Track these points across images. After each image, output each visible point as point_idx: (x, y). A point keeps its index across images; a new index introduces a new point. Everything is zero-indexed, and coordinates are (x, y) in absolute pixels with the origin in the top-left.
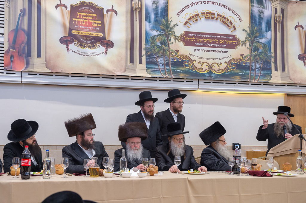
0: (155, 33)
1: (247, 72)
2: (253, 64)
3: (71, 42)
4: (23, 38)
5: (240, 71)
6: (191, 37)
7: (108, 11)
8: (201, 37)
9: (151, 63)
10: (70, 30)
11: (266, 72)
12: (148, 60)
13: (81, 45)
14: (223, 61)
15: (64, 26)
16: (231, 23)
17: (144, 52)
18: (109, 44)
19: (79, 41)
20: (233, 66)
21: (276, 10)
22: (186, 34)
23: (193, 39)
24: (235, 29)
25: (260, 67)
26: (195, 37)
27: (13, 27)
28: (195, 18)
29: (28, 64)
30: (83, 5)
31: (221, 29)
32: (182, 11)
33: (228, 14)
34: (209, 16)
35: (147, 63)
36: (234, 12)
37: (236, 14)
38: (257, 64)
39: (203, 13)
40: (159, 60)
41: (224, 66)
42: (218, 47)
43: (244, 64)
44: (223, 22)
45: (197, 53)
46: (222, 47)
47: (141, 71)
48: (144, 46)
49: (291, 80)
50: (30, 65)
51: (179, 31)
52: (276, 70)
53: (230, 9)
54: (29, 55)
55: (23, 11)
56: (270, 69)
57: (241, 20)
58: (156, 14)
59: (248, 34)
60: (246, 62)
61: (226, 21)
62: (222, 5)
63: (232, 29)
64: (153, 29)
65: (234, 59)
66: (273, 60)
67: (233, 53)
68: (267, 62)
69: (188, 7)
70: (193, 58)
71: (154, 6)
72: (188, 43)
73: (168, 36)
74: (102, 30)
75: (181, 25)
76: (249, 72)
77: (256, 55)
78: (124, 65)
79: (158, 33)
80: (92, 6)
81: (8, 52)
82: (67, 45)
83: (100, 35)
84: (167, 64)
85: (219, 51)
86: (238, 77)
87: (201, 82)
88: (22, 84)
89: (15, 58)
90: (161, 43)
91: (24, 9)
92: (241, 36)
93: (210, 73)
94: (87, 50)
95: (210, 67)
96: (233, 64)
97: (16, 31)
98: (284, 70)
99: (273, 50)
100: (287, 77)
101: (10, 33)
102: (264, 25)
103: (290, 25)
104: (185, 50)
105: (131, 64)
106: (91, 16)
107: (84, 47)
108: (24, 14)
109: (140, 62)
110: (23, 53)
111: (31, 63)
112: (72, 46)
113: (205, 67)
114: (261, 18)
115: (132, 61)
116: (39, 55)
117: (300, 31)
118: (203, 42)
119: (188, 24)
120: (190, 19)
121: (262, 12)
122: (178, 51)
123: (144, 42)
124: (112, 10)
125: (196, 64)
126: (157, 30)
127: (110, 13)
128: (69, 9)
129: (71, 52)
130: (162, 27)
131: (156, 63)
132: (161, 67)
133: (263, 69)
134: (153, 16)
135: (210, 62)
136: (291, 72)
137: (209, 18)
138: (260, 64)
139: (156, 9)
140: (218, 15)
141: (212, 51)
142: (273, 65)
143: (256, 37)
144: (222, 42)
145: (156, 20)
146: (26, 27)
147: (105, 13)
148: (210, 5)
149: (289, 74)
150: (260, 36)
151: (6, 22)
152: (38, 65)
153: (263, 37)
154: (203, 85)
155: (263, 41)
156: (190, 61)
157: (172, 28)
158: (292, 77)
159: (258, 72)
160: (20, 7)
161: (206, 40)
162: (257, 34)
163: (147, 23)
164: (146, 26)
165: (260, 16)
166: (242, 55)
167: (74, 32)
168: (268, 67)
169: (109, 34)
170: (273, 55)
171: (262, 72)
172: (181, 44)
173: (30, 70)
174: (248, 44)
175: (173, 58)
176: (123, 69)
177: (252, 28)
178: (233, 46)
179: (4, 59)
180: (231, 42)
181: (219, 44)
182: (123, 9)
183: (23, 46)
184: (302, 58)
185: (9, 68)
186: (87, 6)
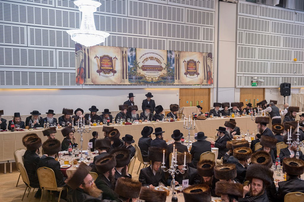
0: (132, 66)
2: (168, 77)
3: (101, 72)
4: (83, 71)
5: (163, 80)
6: (145, 67)
9: (130, 78)
10: (101, 67)
12: (129, 77)
13: (105, 73)
14: (157, 76)
15: (98, 66)
16: (160, 61)
17: (128, 74)
18: (115, 72)
19: (104, 71)
21: (176, 55)
22: (143, 66)
23: (146, 68)
24: (161, 63)
26: (146, 67)
27: (79, 67)
28: (146, 59)
29: (85, 81)
30: (104, 56)
31: (156, 64)
32: (141, 57)
33: (159, 57)
34: (152, 58)
35: (129, 79)
36: (161, 56)
37: (162, 57)
39: (149, 58)
40: (133, 77)
41: (157, 78)
42: (155, 71)
43: (164, 77)
44: (157, 60)
45: (147, 74)
46: (156, 71)
47: (127, 82)
48: (127, 72)
49: (182, 83)
51: (140, 65)
52: (176, 79)
53: (159, 55)
54: (85, 77)
55: (82, 60)
56: (174, 79)
57: (163, 60)
58: (132, 59)
59: (166, 65)
60: (166, 76)
61: (158, 61)
62: (156, 54)
63: (160, 63)
64: (131, 65)
65: (161, 76)
66: (175, 75)
67: (161, 73)
68: (173, 76)
69: (144, 55)
71: (131, 56)
72: (144, 70)
73: (136, 67)
74: (112, 66)
75: (141, 62)
76: (166, 80)
77: (169, 74)
78: (120, 80)
79: (133, 66)
80: (108, 56)
81: (77, 77)
82: (99, 73)
83: (111, 68)
84: (136, 79)
85: (156, 73)
86: (162, 83)
88: (83, 89)
89: (80, 79)
90: (134, 70)
91: (83, 59)
92: (164, 66)
93: (152, 81)
94: (107, 75)
95: (152, 79)
96: (160, 78)
97: (80, 68)
98: (179, 79)
99: (175, 71)
100: (180, 82)
101: (78, 69)
102: (172, 61)
103: (181, 61)
104: (143, 73)
105: (123, 80)
106: (107, 61)
107: (106, 74)
108: (83, 61)
109: (126, 78)
110: (83, 77)
111: (86, 81)
112: (101, 73)
113: (150, 79)
114: (171, 58)
115: (123, 78)
116: (89, 78)
117: (185, 63)
118: (149, 69)
119: (144, 62)
120: (144, 60)
121: (171, 56)
122: (140, 73)
123: (127, 70)
125: (147, 78)
126: (132, 65)
127: (115, 59)
128: (99, 58)
129: (101, 76)
130: (134, 64)
131: (132, 78)
132: (134, 80)
133: (172, 79)
134: (131, 60)
135: (152, 77)
136: (182, 80)
138: (170, 77)
140: (155, 58)
141: (153, 73)
142: (175, 77)
143: (169, 66)
144: (156, 69)
145: (132, 61)
146: (84, 67)
147: (113, 59)
148: (152, 54)
150: (170, 66)
151: (76, 65)
152: (89, 81)
153: (171, 66)
154: (150, 86)
155: (172, 68)
156: (145, 77)
157: (138, 64)
159: (170, 80)
160: (81, 59)
161: (150, 68)
162: (170, 65)
163: (129, 63)
164: (128, 64)
165: (170, 58)
166: (164, 74)
167: (102, 68)
169: (115, 68)
170: (175, 73)
172: (141, 70)
173: (86, 83)
174: (166, 69)
175: (138, 76)
176: (120, 82)
177: (167, 63)
178: (161, 70)
179: (76, 80)
180: (160, 69)
181: (155, 69)
182: (119, 57)
183: (83, 74)
184: (186, 74)
185: (78, 83)
186: (106, 57)
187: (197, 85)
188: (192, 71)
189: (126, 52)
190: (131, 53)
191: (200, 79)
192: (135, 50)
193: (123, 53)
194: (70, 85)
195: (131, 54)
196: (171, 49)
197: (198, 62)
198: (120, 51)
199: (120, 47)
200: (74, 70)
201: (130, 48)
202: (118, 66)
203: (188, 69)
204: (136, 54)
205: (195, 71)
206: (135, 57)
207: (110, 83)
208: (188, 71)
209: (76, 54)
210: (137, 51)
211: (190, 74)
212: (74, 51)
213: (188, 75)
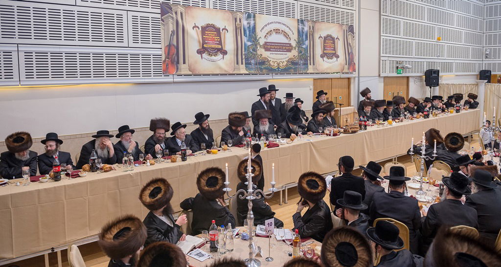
0: (249, 43)
2: (300, 62)
3: (204, 53)
4: (174, 51)
5: (293, 66)
7: (223, 30)
8: (273, 45)
9: (248, 64)
10: (203, 45)
11: (306, 66)
12: (246, 62)
13: (209, 54)
14: (285, 60)
15: (199, 42)
16: (289, 36)
17: (244, 57)
18: (225, 53)
19: (208, 51)
21: (310, 27)
22: (266, 43)
23: (269, 47)
27: (167, 43)
28: (269, 33)
29: (177, 69)
30: (208, 26)
31: (283, 40)
32: (263, 28)
33: (287, 30)
34: (277, 31)
35: (246, 64)
36: (290, 29)
37: (291, 30)
39: (274, 30)
40: (252, 62)
41: (286, 63)
42: (282, 51)
43: (295, 62)
44: (284, 35)
45: (272, 56)
46: (284, 51)
47: (243, 69)
48: (243, 53)
49: (317, 70)
50: (179, 70)
51: (262, 42)
52: (310, 65)
53: (288, 27)
54: (178, 62)
55: (173, 32)
56: (307, 64)
57: (293, 34)
58: (249, 31)
59: (297, 43)
60: (296, 60)
61: (286, 35)
62: (284, 24)
63: (289, 39)
64: (248, 41)
65: (290, 59)
66: (309, 58)
67: (290, 55)
68: (306, 60)
69: (266, 25)
70: (270, 59)
71: (248, 26)
72: (267, 50)
73: (256, 45)
74: (220, 43)
75: (263, 37)
76: (298, 66)
77: (301, 56)
78: (233, 66)
79: (251, 44)
80: (213, 26)
81: (164, 61)
82: (201, 55)
83: (220, 47)
84: (256, 64)
85: (282, 54)
86: (292, 70)
87: (274, 74)
88: (174, 83)
89: (169, 65)
90: (253, 50)
91: (174, 31)
92: (294, 44)
93: (278, 68)
94: (213, 57)
95: (278, 64)
96: (290, 62)
97: (169, 46)
98: (314, 64)
99: (309, 53)
101: (165, 47)
102: (304, 37)
103: (317, 36)
104: (266, 54)
105: (237, 65)
106: (213, 34)
107: (212, 55)
108: (174, 34)
109: (242, 64)
110: (174, 61)
111: (179, 68)
112: (204, 55)
113: (276, 65)
114: (303, 32)
115: (237, 63)
116: (184, 63)
117: (321, 41)
118: (274, 48)
119: (266, 37)
120: (267, 34)
121: (303, 29)
122: (261, 55)
123: (243, 50)
124: (224, 29)
125: (271, 62)
128: (200, 29)
129: (204, 59)
130: (253, 39)
131: (250, 64)
132: (253, 66)
133: (304, 64)
134: (248, 33)
135: (278, 61)
136: (317, 65)
137: (277, 32)
138: (303, 61)
139: (249, 27)
140: (282, 31)
141: (279, 54)
142: (309, 61)
144: (284, 48)
145: (249, 35)
146: (175, 44)
147: (221, 31)
149: (316, 67)
150: (302, 43)
151: (162, 40)
152: (184, 69)
153: (304, 44)
154: (275, 76)
155: (304, 46)
156: (269, 61)
157: (258, 40)
159: (302, 66)
160: (171, 29)
161: (276, 47)
163: (245, 37)
164: (245, 39)
165: (302, 31)
166: (294, 56)
167: (205, 46)
169: (224, 47)
170: (309, 55)
171: (304, 66)
172: (263, 50)
173: (179, 73)
174: (297, 49)
175: (259, 60)
176: (233, 69)
177: (298, 38)
178: (289, 51)
179: (163, 67)
180: (287, 48)
181: (282, 49)
182: (231, 28)
183: (174, 56)
184: (322, 56)
185: (166, 72)
186: (211, 27)
187: (335, 74)
188: (330, 52)
189: (240, 19)
190: (248, 21)
191: (341, 64)
192: (254, 17)
193: (236, 21)
194: (152, 77)
195: (248, 23)
196: (303, 18)
197: (337, 38)
198: (232, 18)
199: (232, 12)
200: (158, 50)
201: (246, 14)
202: (229, 43)
203: (324, 50)
204: (255, 23)
205: (334, 52)
206: (254, 28)
207: (218, 72)
208: (325, 52)
209: (162, 20)
210: (257, 19)
211: (327, 56)
212: (159, 16)
213: (324, 59)
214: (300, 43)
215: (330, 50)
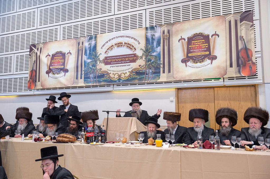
0: (89, 61)
1: (143, 76)
2: (148, 71)
3: (50, 72)
4: (34, 73)
5: (138, 76)
6: (109, 59)
8: (114, 59)
9: (87, 78)
11: (156, 75)
12: (85, 76)
13: (54, 73)
14: (127, 71)
15: (48, 65)
16: (133, 46)
17: (83, 72)
18: (66, 71)
19: (53, 71)
20: (134, 74)
21: (164, 32)
22: (106, 58)
23: (110, 61)
24: (135, 49)
25: (152, 72)
26: (111, 59)
27: (31, 70)
28: (111, 48)
29: (35, 85)
30: (57, 53)
31: (124, 51)
32: (104, 45)
33: (131, 41)
34: (119, 45)
35: (85, 78)
36: (135, 39)
38: (150, 70)
39: (115, 44)
40: (91, 76)
41: (128, 74)
42: (124, 63)
43: (141, 72)
44: (128, 47)
45: (112, 69)
46: (127, 63)
47: (81, 83)
48: (83, 69)
49: (174, 78)
50: (36, 86)
51: (102, 57)
52: (164, 72)
53: (132, 38)
54: (36, 81)
55: (34, 61)
56: (159, 72)
57: (139, 43)
58: (90, 50)
59: (144, 51)
60: (143, 70)
61: (130, 46)
62: (127, 37)
63: (134, 50)
64: (88, 59)
65: (135, 69)
67: (134, 65)
68: (157, 68)
69: (107, 42)
70: (109, 72)
71: (89, 46)
72: (107, 63)
73: (96, 61)
74: (64, 64)
75: (103, 53)
76: (144, 76)
77: (149, 64)
78: (73, 81)
79: (91, 60)
80: (61, 53)
81: (29, 81)
82: (48, 74)
83: (63, 67)
84: (95, 78)
85: (125, 65)
87: (115, 86)
89: (32, 83)
90: (92, 66)
92: (139, 53)
93: (119, 79)
94: (56, 75)
95: (120, 76)
96: (134, 73)
97: (32, 71)
98: (169, 71)
99: (162, 59)
100: (171, 76)
101: (30, 72)
102: (155, 44)
103: (175, 40)
104: (105, 68)
105: (76, 80)
106: (60, 58)
108: (35, 63)
109: (81, 78)
110: (34, 81)
111: (36, 85)
112: (50, 74)
113: (116, 76)
114: (153, 39)
115: (77, 78)
116: (39, 81)
117: (182, 42)
118: (115, 61)
119: (107, 52)
120: (108, 49)
121: (154, 35)
122: (101, 69)
123: (83, 67)
125: (111, 75)
126: (90, 59)
127: (68, 54)
128: (51, 56)
129: (50, 77)
130: (93, 57)
131: (89, 78)
132: (92, 80)
133: (154, 73)
134: (88, 52)
135: (119, 73)
136: (175, 72)
137: (119, 46)
138: (152, 70)
139: (90, 48)
140: (125, 43)
141: (120, 66)
142: (162, 69)
143: (149, 52)
144: (127, 59)
145: (90, 54)
146: (35, 69)
147: (66, 55)
148: (120, 38)
149: (173, 74)
150: (152, 51)
151: (29, 68)
152: (39, 86)
153: (154, 51)
154: (116, 88)
155: (155, 54)
156: (108, 74)
157: (98, 57)
158: (175, 76)
159: (150, 75)
160: (34, 60)
161: (117, 60)
162: (150, 50)
163: (85, 56)
164: (85, 58)
165: (152, 38)
166: (140, 66)
167: (51, 67)
168: (158, 71)
169: (67, 66)
170: (162, 62)
171: (153, 75)
172: (103, 65)
173: (36, 88)
174: (144, 58)
175: (98, 73)
176: (72, 83)
177: (146, 47)
178: (134, 61)
179: (27, 85)
180: (133, 58)
181: (125, 61)
182: (74, 52)
183: (34, 77)
184: (184, 61)
185: (30, 88)
186: (59, 53)
187: (213, 81)
188: (199, 54)
189: (83, 43)
190: (89, 43)
191: (218, 67)
192: (96, 37)
193: (79, 45)
194: (23, 92)
195: (89, 44)
196: (154, 25)
197: (216, 34)
198: (75, 43)
199: (76, 38)
200: (26, 74)
201: (88, 37)
202: (71, 63)
203: (189, 52)
204: (96, 43)
205: (208, 53)
206: (95, 47)
207: (59, 86)
208: (190, 55)
209: (30, 55)
210: (98, 39)
211: (193, 59)
212: (28, 53)
213: (189, 64)
214: (148, 51)
215: (200, 51)
